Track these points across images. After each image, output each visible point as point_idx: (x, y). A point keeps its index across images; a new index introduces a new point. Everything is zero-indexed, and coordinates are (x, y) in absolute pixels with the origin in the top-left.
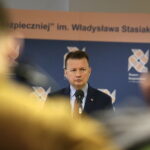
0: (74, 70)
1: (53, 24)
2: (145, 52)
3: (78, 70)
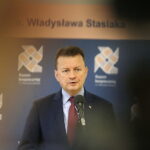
0: (67, 70)
2: (114, 51)
3: (72, 71)
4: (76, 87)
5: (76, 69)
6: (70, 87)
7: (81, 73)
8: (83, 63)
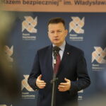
4: (58, 42)
5: (58, 31)
6: (55, 42)
7: (61, 34)
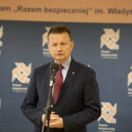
1: (91, 9)
3: (59, 45)
8: (69, 39)
